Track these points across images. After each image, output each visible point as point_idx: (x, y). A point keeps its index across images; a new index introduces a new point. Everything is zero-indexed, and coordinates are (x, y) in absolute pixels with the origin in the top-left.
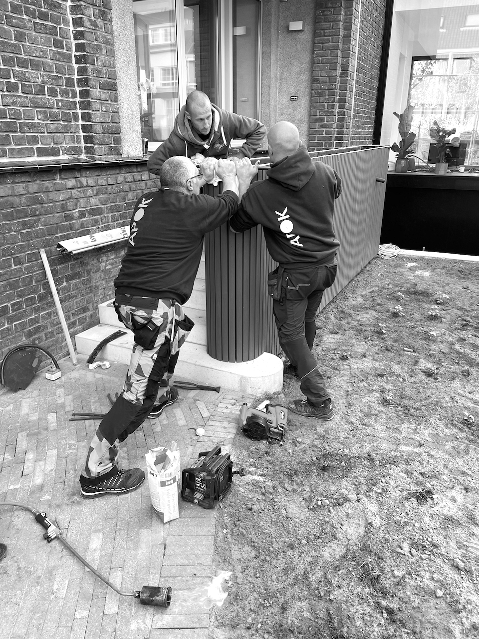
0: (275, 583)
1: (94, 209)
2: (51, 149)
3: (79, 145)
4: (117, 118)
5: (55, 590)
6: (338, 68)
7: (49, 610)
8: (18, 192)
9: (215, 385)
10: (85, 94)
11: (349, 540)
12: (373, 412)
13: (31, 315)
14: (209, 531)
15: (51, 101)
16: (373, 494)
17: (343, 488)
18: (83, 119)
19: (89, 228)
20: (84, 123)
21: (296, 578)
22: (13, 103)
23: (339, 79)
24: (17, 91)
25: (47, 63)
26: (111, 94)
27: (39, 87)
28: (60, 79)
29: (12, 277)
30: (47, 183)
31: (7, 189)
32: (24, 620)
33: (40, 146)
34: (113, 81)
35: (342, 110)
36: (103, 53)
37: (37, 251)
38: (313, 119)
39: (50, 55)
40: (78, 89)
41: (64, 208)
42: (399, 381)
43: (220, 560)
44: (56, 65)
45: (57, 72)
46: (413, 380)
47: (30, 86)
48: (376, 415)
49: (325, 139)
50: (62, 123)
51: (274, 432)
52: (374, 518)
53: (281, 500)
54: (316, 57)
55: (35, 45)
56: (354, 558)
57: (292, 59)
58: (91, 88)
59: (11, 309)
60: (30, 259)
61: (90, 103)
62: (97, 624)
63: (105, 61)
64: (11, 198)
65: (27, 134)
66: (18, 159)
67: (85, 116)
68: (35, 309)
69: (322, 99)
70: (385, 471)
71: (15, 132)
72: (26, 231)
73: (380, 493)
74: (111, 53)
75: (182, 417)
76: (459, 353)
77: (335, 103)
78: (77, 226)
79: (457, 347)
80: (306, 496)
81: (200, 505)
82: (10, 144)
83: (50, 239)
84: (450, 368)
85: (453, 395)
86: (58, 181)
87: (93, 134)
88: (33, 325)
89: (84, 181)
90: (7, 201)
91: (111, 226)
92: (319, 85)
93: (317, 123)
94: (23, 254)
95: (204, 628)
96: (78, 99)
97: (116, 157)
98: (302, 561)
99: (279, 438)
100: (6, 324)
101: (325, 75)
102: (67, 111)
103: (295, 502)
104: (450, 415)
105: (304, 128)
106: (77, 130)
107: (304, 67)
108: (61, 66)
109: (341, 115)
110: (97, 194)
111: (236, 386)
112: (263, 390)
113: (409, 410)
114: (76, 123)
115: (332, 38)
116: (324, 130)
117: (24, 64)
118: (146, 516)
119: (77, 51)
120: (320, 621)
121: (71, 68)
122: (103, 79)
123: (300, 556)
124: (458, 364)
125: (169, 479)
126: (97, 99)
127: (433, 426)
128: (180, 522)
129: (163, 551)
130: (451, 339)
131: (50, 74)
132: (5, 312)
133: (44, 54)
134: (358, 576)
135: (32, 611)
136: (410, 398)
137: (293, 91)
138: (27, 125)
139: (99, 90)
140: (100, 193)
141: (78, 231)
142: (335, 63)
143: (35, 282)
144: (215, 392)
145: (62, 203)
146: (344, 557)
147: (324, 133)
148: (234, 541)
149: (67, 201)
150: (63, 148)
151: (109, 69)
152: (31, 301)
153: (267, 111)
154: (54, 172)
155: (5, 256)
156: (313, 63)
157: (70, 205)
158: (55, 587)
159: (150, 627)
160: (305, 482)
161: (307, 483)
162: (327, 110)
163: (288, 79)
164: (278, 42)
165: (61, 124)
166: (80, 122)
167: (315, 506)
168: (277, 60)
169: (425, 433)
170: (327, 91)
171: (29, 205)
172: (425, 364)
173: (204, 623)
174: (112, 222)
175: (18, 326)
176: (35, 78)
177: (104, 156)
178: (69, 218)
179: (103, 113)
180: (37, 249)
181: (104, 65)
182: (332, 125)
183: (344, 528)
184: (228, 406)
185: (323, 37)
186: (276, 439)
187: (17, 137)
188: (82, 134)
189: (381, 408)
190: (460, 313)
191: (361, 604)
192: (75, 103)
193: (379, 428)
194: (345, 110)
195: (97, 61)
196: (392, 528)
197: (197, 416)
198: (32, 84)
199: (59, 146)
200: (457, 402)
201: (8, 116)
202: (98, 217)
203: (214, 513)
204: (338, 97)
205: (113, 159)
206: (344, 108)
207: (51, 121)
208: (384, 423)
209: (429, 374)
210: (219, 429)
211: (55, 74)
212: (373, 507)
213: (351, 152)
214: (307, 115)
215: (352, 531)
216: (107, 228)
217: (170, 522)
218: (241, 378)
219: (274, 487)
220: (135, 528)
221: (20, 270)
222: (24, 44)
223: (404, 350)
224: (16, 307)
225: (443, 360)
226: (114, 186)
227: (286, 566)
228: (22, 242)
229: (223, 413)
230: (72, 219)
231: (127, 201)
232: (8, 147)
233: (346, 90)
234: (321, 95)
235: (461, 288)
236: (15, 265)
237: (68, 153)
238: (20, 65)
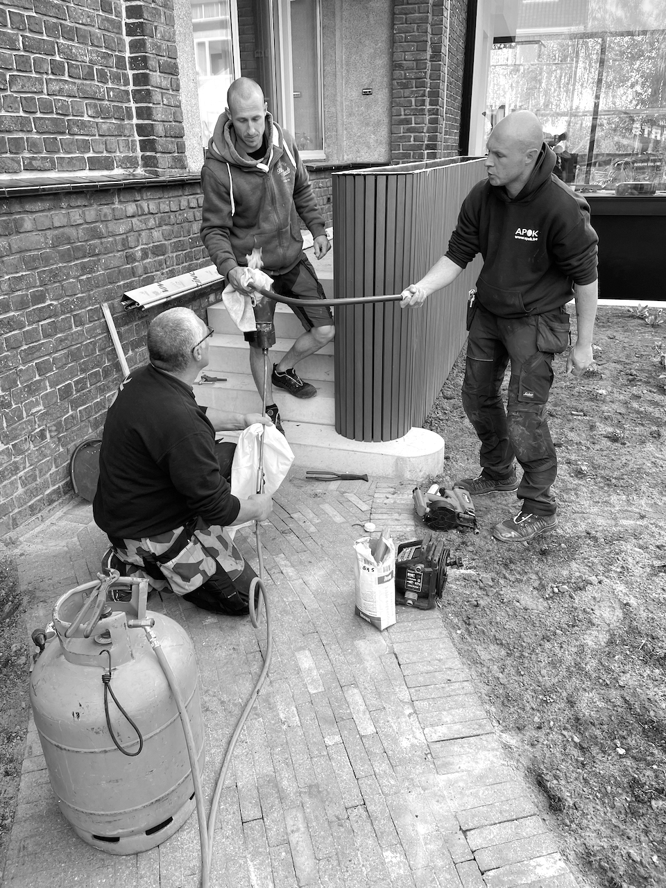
0: (547, 678)
1: (156, 247)
2: (104, 160)
3: (134, 155)
4: (179, 115)
5: (283, 720)
6: (428, 48)
7: (289, 742)
8: (75, 221)
9: (358, 473)
10: (142, 80)
11: (609, 625)
12: (570, 486)
13: (96, 398)
14: (441, 633)
15: (102, 90)
16: (612, 574)
17: (576, 571)
18: (139, 117)
19: (153, 274)
20: (140, 122)
21: (568, 669)
22: (59, 91)
23: (429, 64)
24: (63, 75)
25: (95, 33)
26: (173, 80)
27: (87, 69)
28: (110, 57)
29: (73, 343)
30: (106, 209)
31: (61, 216)
32: (263, 757)
33: (91, 154)
34: (173, 61)
35: (434, 107)
36: (162, 21)
37: (98, 306)
38: (395, 121)
39: (97, 22)
40: (130, 73)
41: (125, 245)
42: (583, 450)
43: (469, 662)
44: (105, 36)
45: (106, 48)
46: (597, 447)
47: (77, 67)
48: (575, 489)
49: (414, 148)
50: (114, 121)
51: (464, 519)
52: (627, 598)
53: (508, 593)
54: (397, 33)
55: (80, 7)
56: (624, 642)
57: (362, 35)
58: (150, 70)
59: (74, 388)
60: (92, 317)
61: (150, 93)
62: (358, 748)
63: (164, 31)
64: (66, 230)
65: (77, 137)
66: (68, 173)
67: (142, 112)
68: (100, 389)
69: (407, 92)
70: (617, 548)
71: (63, 133)
72: (85, 277)
73: (621, 572)
74: (170, 21)
75: (335, 513)
76: (638, 412)
77: (425, 98)
78: (140, 271)
79: (635, 405)
80: (536, 584)
81: (415, 606)
82: (58, 152)
83: (112, 289)
84: (635, 431)
85: (653, 460)
86: (117, 205)
87: (155, 138)
88: (99, 412)
89: (145, 205)
90: (63, 234)
91: (177, 270)
92: (402, 72)
93: (402, 126)
94: (83, 310)
95: (491, 733)
96: (131, 87)
97: (181, 171)
98: (567, 653)
99: (471, 525)
100: (70, 411)
101: (411, 58)
102: (120, 104)
103: (525, 593)
104: (660, 482)
105: (383, 133)
106: (132, 133)
107: (379, 48)
108: (111, 38)
109: (434, 114)
110: (160, 226)
111: (390, 471)
112: (425, 473)
113: (611, 481)
114: (130, 122)
115: (419, 7)
116: (412, 135)
117: (69, 35)
118: (353, 626)
119: (128, 17)
120: (619, 710)
121: (121, 41)
122: (162, 58)
123: (562, 647)
124: (643, 425)
125: (387, 573)
126: (157, 87)
127: (647, 494)
128: (400, 627)
129: (395, 660)
130: (622, 397)
131: (98, 49)
132: (68, 392)
133: (91, 21)
134: (641, 658)
135: (268, 746)
136: (604, 468)
137: (365, 81)
138: (76, 123)
139: (158, 73)
140: (163, 223)
141: (142, 278)
142: (424, 41)
143: (99, 351)
144: (361, 481)
145: (122, 237)
146: (611, 642)
147: (412, 139)
148: (474, 641)
149: (128, 235)
150: (117, 158)
151: (169, 44)
152: (96, 378)
153: (333, 109)
154: (112, 193)
155: (64, 314)
156: (393, 41)
157: (132, 239)
158: (282, 716)
159: (425, 742)
160: (527, 569)
161: (530, 571)
162: (415, 107)
163: (358, 64)
164: (342, 12)
165: (114, 123)
166: (135, 121)
167: (551, 595)
168: (342, 38)
169: (643, 504)
170: (414, 81)
171: (87, 240)
172: (604, 429)
173: (488, 728)
174: (177, 265)
175: (84, 413)
176: (83, 55)
177: (168, 170)
178: (130, 259)
179: (165, 107)
180: (99, 303)
181: (163, 38)
182: (423, 128)
183: (597, 612)
184: (388, 496)
185: (406, 5)
186: (467, 527)
187: (66, 141)
188: (137, 138)
189: (577, 481)
190: (619, 367)
191: (657, 686)
192: (127, 92)
193: (586, 504)
194: (438, 108)
195: (156, 31)
196: (652, 606)
197: (353, 510)
198: (79, 63)
199: (113, 155)
200: (662, 467)
201: (55, 110)
202: (162, 257)
203: (435, 614)
204: (428, 89)
205: (177, 174)
206: (437, 105)
207: (102, 118)
208: (588, 497)
209: (614, 439)
210: (390, 522)
211: (104, 51)
212: (620, 588)
213: (451, 165)
214: (386, 114)
215: (609, 615)
216: (172, 274)
217: (387, 629)
218: (397, 460)
219: (493, 580)
220: (347, 640)
221: (80, 334)
222: (68, 4)
223: (572, 414)
224: (80, 385)
225: (623, 422)
226: (177, 214)
227: (550, 659)
228: (82, 293)
229: (385, 504)
230: (135, 260)
231: (192, 236)
232: (56, 156)
233: (440, 80)
234: (405, 86)
235: (607, 338)
236: (76, 326)
237: (124, 166)
238: (66, 36)
